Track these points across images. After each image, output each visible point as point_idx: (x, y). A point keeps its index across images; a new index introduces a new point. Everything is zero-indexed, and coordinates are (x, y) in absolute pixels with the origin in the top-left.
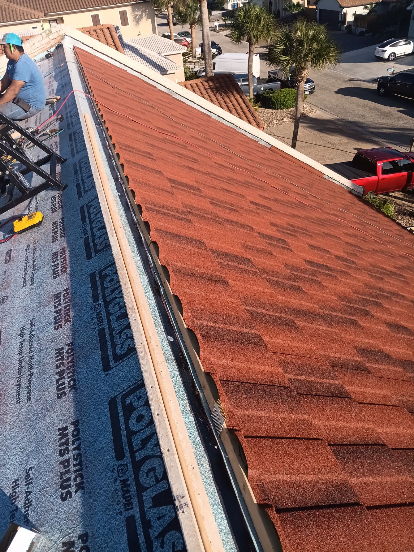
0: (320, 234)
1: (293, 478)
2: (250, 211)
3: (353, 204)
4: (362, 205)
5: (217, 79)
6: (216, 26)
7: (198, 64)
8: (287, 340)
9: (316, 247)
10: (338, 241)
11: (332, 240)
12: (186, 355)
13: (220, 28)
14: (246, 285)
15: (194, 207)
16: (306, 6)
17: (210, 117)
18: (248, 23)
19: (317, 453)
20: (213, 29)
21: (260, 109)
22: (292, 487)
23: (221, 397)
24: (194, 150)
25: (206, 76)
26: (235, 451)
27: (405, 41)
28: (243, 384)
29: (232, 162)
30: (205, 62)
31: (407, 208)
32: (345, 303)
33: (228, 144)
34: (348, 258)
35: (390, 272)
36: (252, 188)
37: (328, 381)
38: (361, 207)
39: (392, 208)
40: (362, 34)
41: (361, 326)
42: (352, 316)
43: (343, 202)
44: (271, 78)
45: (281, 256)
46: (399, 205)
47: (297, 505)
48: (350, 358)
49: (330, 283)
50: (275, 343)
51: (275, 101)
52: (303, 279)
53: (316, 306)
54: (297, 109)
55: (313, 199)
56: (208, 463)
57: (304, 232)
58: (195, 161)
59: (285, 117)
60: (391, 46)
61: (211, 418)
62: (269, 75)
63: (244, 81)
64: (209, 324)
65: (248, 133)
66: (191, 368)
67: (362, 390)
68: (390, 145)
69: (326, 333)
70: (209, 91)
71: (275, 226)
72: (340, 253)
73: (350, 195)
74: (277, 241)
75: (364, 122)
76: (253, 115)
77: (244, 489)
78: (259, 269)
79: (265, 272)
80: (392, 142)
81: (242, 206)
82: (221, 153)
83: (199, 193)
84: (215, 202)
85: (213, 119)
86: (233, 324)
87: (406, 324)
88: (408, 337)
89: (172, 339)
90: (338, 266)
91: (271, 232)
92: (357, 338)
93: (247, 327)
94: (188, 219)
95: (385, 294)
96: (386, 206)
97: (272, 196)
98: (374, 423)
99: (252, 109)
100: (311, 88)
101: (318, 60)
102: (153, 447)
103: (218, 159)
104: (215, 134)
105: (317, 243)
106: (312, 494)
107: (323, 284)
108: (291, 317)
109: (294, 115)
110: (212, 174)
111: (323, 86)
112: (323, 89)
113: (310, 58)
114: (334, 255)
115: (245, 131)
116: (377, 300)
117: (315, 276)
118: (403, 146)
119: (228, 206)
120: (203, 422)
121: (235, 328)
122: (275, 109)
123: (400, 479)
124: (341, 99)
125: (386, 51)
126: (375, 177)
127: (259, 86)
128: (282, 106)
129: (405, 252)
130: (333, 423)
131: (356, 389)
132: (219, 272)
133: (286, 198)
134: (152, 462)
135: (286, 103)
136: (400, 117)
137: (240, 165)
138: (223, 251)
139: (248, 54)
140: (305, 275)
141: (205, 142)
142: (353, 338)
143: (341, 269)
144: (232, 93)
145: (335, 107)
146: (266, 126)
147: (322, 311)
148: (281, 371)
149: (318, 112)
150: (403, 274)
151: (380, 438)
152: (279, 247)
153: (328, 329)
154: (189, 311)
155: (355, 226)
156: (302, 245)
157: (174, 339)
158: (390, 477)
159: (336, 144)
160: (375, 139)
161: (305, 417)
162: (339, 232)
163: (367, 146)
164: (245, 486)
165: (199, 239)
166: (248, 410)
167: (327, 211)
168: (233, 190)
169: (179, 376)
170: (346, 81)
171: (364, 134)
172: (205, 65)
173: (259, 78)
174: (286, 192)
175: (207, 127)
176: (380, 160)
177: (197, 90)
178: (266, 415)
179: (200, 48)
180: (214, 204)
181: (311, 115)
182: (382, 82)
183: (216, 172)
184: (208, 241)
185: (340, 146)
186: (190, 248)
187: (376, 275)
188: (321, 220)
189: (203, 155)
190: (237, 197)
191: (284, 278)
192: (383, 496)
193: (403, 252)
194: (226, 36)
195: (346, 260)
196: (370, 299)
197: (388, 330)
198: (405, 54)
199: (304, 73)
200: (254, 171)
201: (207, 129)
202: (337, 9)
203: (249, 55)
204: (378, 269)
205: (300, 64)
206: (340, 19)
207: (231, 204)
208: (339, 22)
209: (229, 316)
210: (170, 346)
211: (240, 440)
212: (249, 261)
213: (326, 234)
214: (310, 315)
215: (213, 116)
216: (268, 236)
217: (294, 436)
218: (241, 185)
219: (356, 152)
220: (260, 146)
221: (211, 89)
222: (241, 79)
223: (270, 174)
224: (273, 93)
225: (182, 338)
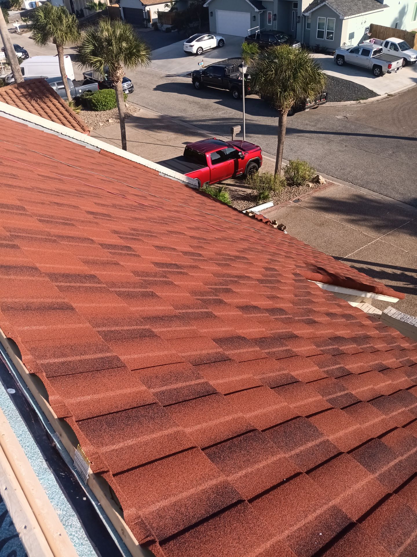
0: (164, 234)
1: (173, 499)
2: (87, 222)
3: (191, 197)
4: (200, 197)
5: (28, 85)
6: (16, 28)
7: (4, 70)
8: (147, 352)
9: (162, 247)
10: (183, 236)
11: (177, 237)
12: (33, 405)
13: (22, 30)
14: (94, 305)
15: (19, 229)
16: (109, 5)
17: (26, 126)
18: (50, 24)
19: (193, 464)
20: (13, 31)
21: (82, 112)
22: (174, 510)
23: (80, 442)
24: (12, 165)
25: (15, 82)
26: (106, 495)
27: (209, 36)
28: (105, 417)
29: (59, 172)
30: (11, 67)
31: (241, 193)
32: (199, 297)
33: (52, 152)
34: (194, 252)
35: (234, 256)
36: (86, 197)
37: (193, 383)
38: (200, 198)
39: (227, 195)
40: (168, 30)
41: (216, 317)
42: (207, 308)
43: (182, 197)
44: (87, 80)
45: (129, 264)
46: (233, 191)
47: (182, 528)
48: (210, 351)
49: (181, 281)
50: (135, 360)
51: (96, 102)
52: (155, 283)
53: (172, 308)
54: (119, 109)
55: (152, 199)
56: (78, 521)
57: (149, 234)
58: (14, 177)
59: (110, 118)
60: (197, 41)
61: (74, 468)
62: (84, 76)
63: (59, 84)
64: (56, 360)
65: (73, 138)
66: (41, 418)
67: (226, 380)
68: (214, 136)
69: (185, 333)
70: (22, 99)
71: (117, 233)
72: (186, 249)
73: (187, 189)
74: (121, 249)
75: (186, 116)
76: (75, 119)
77: (123, 533)
78: (106, 283)
79: (114, 285)
80: (215, 133)
81: (78, 218)
82: (45, 164)
83: (24, 212)
84: (43, 220)
85: (30, 128)
86: (86, 353)
87: (256, 303)
88: (259, 315)
89: (13, 391)
90: (186, 261)
91: (114, 240)
92: (215, 329)
93: (101, 351)
94: (14, 245)
95: (233, 279)
96: (221, 194)
97: (108, 202)
98: (242, 411)
99: (73, 113)
100: (130, 87)
101: (130, 58)
102: (9, 526)
103: (42, 171)
104: (35, 144)
105: (162, 243)
106: (195, 509)
107: (175, 283)
108: (147, 327)
109: (118, 116)
110: (37, 188)
111: (141, 84)
112: (142, 87)
113: (122, 57)
114: (181, 252)
115: (69, 137)
116: (227, 287)
117: (165, 277)
118: (225, 136)
119: (61, 221)
120: (66, 475)
121: (87, 357)
122: (97, 111)
123: (275, 459)
124: (161, 95)
125: (194, 45)
126: (207, 169)
127: (77, 88)
128: (105, 107)
129: (244, 235)
130: (204, 425)
131: (220, 381)
132: (60, 297)
133: (124, 202)
134: (11, 545)
135: (107, 103)
136: (218, 108)
137: (69, 173)
138: (63, 272)
139: (57, 56)
140: (156, 279)
141: (23, 154)
142: (211, 330)
143: (190, 264)
144: (48, 97)
145: (157, 104)
146: (92, 128)
147: (178, 311)
148: (144, 388)
149: (141, 110)
150: (246, 256)
151: (250, 425)
152: (125, 254)
153: (186, 328)
154: (29, 353)
155: (197, 218)
156: (148, 247)
157: (16, 389)
158: (266, 460)
159: (165, 140)
160: (199, 132)
161: (175, 429)
162: (182, 227)
163: (194, 140)
164: (123, 530)
165: (31, 265)
166: (114, 444)
167: (168, 208)
168: (65, 202)
169: (28, 433)
170: (162, 78)
171: (189, 128)
172: (12, 71)
173: (75, 80)
174: (124, 196)
175: (24, 137)
176: (208, 151)
177: (8, 98)
178: (134, 442)
179: (3, 52)
180: (44, 221)
181: (135, 115)
182: (196, 75)
183: (42, 186)
184: (42, 265)
185: (169, 141)
186: (22, 278)
187: (223, 262)
188: (163, 219)
189: (23, 169)
190: (71, 209)
191: (134, 287)
192: (263, 482)
193: (243, 235)
194: (30, 38)
195: (193, 254)
196: (221, 287)
197: (241, 313)
198: (211, 47)
199: (119, 73)
200: (85, 179)
201: (25, 140)
202: (140, 7)
203: (59, 57)
204: (223, 257)
205: (114, 64)
206: (145, 17)
207: (64, 219)
208: (144, 19)
209: (78, 345)
210: (12, 400)
211: (109, 482)
212: (93, 277)
213: (170, 232)
214: (166, 319)
215: (30, 125)
216: (111, 245)
217: (168, 454)
218: (74, 195)
219: (185, 146)
220: (88, 151)
221: (24, 96)
222: (56, 83)
223: (103, 179)
224: (92, 94)
225: (25, 386)
